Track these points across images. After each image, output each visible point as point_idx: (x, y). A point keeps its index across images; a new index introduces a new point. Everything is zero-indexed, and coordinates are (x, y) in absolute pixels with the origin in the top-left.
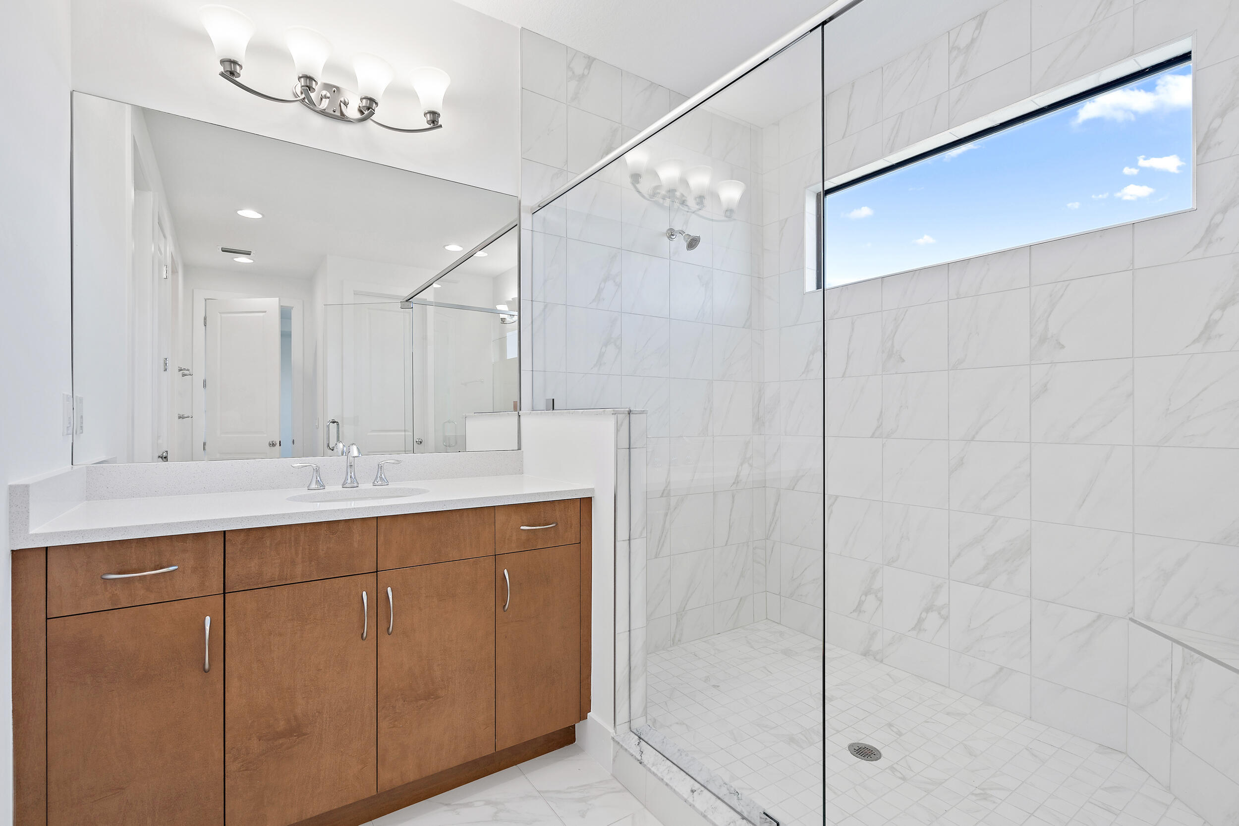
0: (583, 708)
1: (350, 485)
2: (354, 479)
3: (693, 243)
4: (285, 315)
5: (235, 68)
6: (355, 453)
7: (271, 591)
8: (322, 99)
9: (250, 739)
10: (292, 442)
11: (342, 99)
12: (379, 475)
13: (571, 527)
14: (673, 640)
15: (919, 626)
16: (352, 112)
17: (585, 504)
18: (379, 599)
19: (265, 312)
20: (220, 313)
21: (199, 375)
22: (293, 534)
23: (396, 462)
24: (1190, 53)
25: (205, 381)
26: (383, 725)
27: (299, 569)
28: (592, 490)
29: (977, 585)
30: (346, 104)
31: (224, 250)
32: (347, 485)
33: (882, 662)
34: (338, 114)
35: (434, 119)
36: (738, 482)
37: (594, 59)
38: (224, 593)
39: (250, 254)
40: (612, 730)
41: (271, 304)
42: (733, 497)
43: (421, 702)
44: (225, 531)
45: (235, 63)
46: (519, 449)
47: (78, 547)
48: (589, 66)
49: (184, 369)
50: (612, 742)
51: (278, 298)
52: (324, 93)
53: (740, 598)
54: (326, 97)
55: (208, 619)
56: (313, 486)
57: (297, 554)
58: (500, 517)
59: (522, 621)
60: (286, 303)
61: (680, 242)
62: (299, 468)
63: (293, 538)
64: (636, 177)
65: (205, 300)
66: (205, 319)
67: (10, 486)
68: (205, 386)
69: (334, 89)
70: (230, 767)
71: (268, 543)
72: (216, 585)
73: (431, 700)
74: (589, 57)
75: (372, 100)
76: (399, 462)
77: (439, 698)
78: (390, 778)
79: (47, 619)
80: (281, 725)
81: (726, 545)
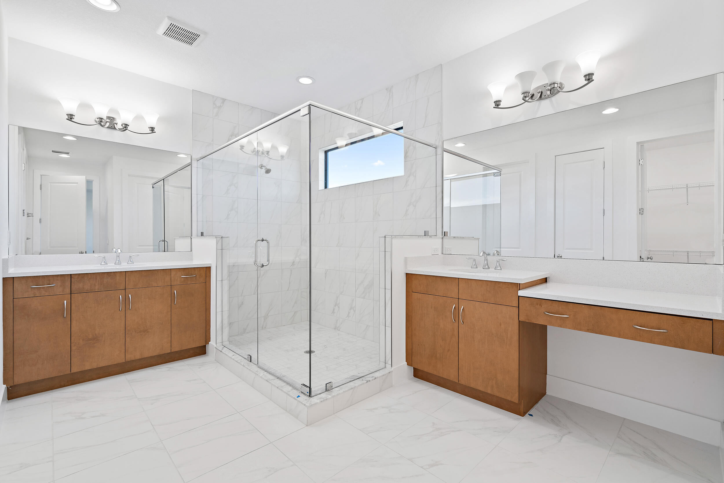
0: (207, 339)
1: (118, 263)
2: (119, 261)
3: (268, 171)
4: (89, 183)
5: (72, 117)
6: (120, 252)
7: (87, 294)
8: (106, 122)
9: (79, 340)
10: (93, 252)
11: (115, 122)
12: (130, 259)
13: (202, 277)
14: (262, 327)
15: (348, 316)
16: (119, 126)
17: (208, 269)
18: (126, 298)
19: (77, 183)
20: (50, 183)
21: (37, 216)
22: (95, 276)
23: (137, 255)
24: (402, 127)
25: (40, 220)
26: (128, 339)
27: (97, 287)
28: (211, 264)
29: (362, 298)
30: (116, 124)
31: (53, 151)
32: (116, 264)
33: (339, 330)
34: (113, 127)
35: (152, 129)
36: (294, 265)
37: (226, 99)
38: (71, 294)
39: (68, 154)
40: (215, 345)
41: (81, 179)
42: (291, 271)
43: (142, 333)
44: (71, 274)
45: (72, 115)
46: (191, 251)
47: (23, 278)
48: (223, 103)
49: (30, 214)
50: (215, 348)
51: (85, 176)
52: (107, 120)
53: (294, 312)
54: (108, 122)
55: (65, 302)
56: (103, 263)
57: (96, 282)
58: (173, 273)
59: (182, 308)
60: (90, 178)
61: (263, 170)
62: (97, 257)
63: (95, 277)
64: (242, 147)
65: (41, 175)
66: (41, 186)
67: (3, 259)
68: (40, 222)
69: (112, 118)
70: (73, 348)
71: (86, 278)
72: (68, 290)
73: (145, 333)
74: (223, 99)
75: (126, 125)
76: (138, 255)
77: (149, 332)
78: (130, 357)
79: (13, 298)
80: (91, 336)
81: (288, 290)
